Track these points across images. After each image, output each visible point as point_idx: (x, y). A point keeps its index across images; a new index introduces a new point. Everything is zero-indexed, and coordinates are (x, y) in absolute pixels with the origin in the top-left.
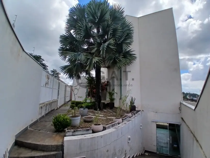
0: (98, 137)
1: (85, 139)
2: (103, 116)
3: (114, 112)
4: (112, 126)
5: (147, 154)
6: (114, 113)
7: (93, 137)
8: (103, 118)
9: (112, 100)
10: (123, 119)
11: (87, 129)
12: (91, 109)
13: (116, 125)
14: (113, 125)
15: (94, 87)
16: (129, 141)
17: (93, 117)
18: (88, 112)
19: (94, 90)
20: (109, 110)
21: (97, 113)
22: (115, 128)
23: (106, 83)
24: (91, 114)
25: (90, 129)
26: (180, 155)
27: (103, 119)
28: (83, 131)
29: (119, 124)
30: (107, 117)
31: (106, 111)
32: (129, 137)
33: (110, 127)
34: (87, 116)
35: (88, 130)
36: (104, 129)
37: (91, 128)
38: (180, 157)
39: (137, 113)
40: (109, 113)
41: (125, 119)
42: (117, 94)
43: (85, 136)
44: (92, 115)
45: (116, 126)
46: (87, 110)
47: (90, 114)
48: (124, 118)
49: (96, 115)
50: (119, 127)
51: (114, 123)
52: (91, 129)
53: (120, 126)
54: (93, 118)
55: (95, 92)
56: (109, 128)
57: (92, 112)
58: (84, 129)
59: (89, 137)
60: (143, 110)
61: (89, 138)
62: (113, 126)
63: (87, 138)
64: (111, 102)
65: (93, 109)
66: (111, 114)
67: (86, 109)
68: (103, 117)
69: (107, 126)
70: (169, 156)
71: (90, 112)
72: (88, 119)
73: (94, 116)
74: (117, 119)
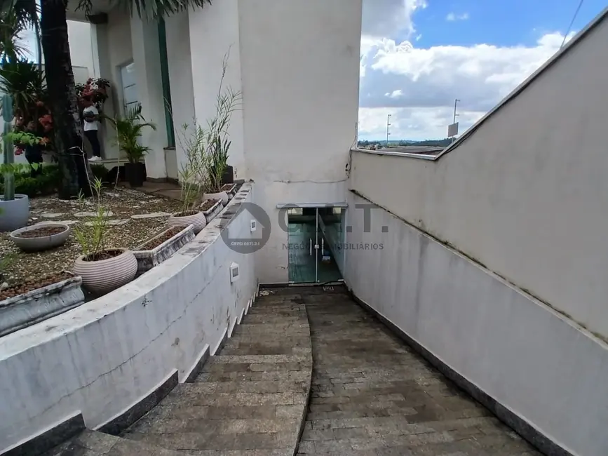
0: (124, 308)
1: (54, 341)
2: (111, 214)
3: (150, 197)
4: (174, 248)
5: (266, 293)
6: (151, 199)
7: (99, 321)
8: (113, 222)
9: (135, 153)
10: (208, 212)
11: (49, 288)
12: (45, 194)
13: (187, 240)
14: (178, 241)
15: (39, 103)
16: (234, 279)
17: (66, 223)
18: (33, 209)
19: (41, 120)
20: (129, 192)
21: (76, 207)
22: (191, 250)
23: (96, 87)
24: (52, 215)
25: (68, 283)
26: (342, 278)
27: (114, 226)
28: (27, 303)
29: (196, 232)
30: (133, 217)
31: (117, 195)
32: (234, 265)
33: (167, 252)
34: (30, 228)
35: (58, 291)
36: (145, 265)
37: (71, 279)
38: (343, 282)
39: (238, 189)
40: (135, 202)
41: (213, 211)
42: (154, 128)
43: (49, 329)
44: (55, 219)
45: (190, 241)
46: (22, 201)
47: (46, 216)
48: (209, 210)
49: (76, 215)
50: (204, 245)
51: (179, 235)
52: (75, 281)
53: (205, 240)
54: (63, 228)
55: (46, 127)
56: (164, 255)
57: (52, 207)
58: (29, 293)
59: (78, 326)
60: (251, 180)
61: (75, 333)
62: (177, 245)
63: (67, 335)
64: (131, 160)
65: (56, 195)
66: (143, 202)
67: (16, 195)
68: (114, 218)
69: (157, 248)
70: (317, 286)
71: (42, 207)
72: (44, 239)
73: (70, 222)
74: (183, 215)
